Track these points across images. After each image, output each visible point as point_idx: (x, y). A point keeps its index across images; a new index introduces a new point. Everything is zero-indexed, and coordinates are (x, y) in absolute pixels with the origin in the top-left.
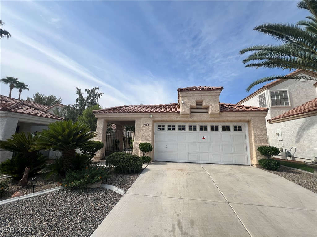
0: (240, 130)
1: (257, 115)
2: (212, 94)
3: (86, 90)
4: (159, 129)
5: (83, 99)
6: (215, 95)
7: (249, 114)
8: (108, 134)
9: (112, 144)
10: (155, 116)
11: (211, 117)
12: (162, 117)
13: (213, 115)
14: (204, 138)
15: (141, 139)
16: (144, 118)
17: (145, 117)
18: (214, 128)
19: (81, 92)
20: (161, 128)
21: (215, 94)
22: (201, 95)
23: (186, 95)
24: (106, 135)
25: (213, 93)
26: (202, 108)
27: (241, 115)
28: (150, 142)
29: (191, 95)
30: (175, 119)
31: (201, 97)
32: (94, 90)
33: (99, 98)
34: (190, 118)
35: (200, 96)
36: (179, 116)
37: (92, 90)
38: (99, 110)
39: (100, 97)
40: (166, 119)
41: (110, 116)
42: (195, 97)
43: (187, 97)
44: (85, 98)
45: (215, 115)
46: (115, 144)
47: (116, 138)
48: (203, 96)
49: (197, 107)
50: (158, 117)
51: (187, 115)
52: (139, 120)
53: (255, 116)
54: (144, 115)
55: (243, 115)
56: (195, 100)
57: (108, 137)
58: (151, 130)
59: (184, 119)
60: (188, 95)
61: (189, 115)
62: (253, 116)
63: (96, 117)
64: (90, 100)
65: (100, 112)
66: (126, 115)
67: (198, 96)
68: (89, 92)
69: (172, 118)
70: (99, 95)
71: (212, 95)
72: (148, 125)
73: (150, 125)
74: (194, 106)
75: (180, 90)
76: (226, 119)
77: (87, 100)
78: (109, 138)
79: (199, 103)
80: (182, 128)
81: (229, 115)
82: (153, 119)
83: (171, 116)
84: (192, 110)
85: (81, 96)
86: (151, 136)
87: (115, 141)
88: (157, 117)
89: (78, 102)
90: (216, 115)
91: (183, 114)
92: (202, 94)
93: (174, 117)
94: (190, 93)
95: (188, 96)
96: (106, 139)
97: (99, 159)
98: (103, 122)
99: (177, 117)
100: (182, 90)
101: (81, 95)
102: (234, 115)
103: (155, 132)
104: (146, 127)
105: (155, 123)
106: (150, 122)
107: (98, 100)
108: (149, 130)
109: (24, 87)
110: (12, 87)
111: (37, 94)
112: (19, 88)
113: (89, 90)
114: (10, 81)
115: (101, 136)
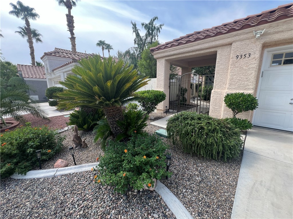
3: (143, 24)
4: (274, 62)
5: (141, 39)
8: (171, 81)
9: (178, 92)
15: (227, 86)
16: (238, 43)
17: (242, 40)
19: (138, 28)
20: (283, 59)
24: (169, 82)
28: (250, 92)
32: (151, 23)
33: (158, 33)
37: (149, 24)
38: (157, 47)
41: (172, 53)
44: (143, 37)
46: (181, 93)
47: (182, 86)
52: (226, 50)
54: (240, 34)
57: (171, 84)
63: (155, 57)
64: (149, 39)
65: (159, 49)
66: (198, 44)
68: (146, 26)
70: (159, 29)
72: (247, 56)
73: (252, 56)
77: (145, 40)
78: (173, 86)
82: (263, 41)
85: (138, 35)
87: (181, 89)
89: (136, 43)
96: (170, 87)
97: (162, 112)
98: (164, 64)
101: (138, 32)
103: (262, 70)
104: (242, 61)
105: (266, 50)
107: (158, 36)
108: (251, 66)
109: (110, 47)
110: (103, 49)
111: (119, 52)
112: (108, 49)
113: (147, 24)
114: (101, 43)
115: (162, 83)
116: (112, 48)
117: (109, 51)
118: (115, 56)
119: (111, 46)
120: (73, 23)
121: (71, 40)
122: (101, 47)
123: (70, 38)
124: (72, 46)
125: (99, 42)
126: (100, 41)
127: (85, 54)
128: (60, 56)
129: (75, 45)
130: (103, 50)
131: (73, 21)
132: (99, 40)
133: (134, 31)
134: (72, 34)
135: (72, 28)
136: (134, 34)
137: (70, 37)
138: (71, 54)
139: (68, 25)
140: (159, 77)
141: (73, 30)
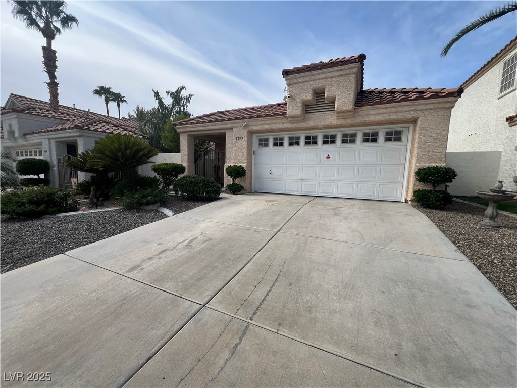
0: (398, 139)
1: (432, 106)
2: (342, 73)
3: (168, 93)
4: (260, 144)
5: (166, 107)
6: (348, 74)
7: (416, 105)
10: (250, 124)
11: (339, 118)
12: (260, 124)
13: (341, 114)
14: (328, 157)
15: (233, 161)
16: (236, 129)
17: (237, 127)
18: (349, 139)
19: (161, 97)
20: (264, 143)
21: (348, 71)
22: (322, 77)
23: (296, 81)
25: (344, 69)
26: (326, 102)
27: (397, 109)
28: (244, 165)
29: (305, 79)
30: (281, 126)
31: (320, 81)
32: (178, 92)
33: (188, 104)
34: (303, 123)
35: (319, 79)
36: (285, 122)
37: (176, 92)
39: (189, 101)
40: (267, 127)
41: (196, 129)
42: (312, 83)
43: (297, 85)
44: (168, 105)
45: (345, 114)
48: (324, 78)
49: (316, 102)
50: (255, 125)
51: (298, 119)
52: (230, 132)
53: (426, 109)
54: (236, 123)
55: (401, 109)
56: (311, 88)
58: (245, 146)
59: (293, 126)
60: (300, 80)
61: (300, 118)
62: (422, 110)
63: (178, 131)
64: (176, 108)
65: (181, 123)
66: (212, 126)
67: (315, 81)
68: (172, 95)
69: (275, 125)
70: (188, 99)
71: (341, 75)
72: (241, 138)
73: (244, 139)
74: (310, 101)
75: (286, 73)
76: (367, 119)
77: (172, 108)
79: (319, 94)
80: (295, 142)
81: (373, 112)
82: (248, 130)
83: (273, 122)
84: (308, 108)
85: (161, 103)
86: (245, 156)
88: (253, 125)
90: (348, 114)
91: (291, 117)
92: (324, 76)
93: (279, 124)
94: (302, 77)
95: (299, 83)
98: (187, 139)
99: (283, 123)
100: (289, 72)
101: (161, 100)
102: (384, 111)
103: (253, 149)
104: (240, 142)
105: (254, 136)
106: (244, 134)
107: (187, 106)
108: (244, 146)
109: (121, 99)
110: (107, 101)
111: (138, 108)
112: (116, 102)
113: (173, 93)
114: (103, 91)
115: (186, 158)
116: (125, 101)
117: (119, 106)
118: (131, 114)
119: (123, 96)
120: (55, 60)
121: (49, 86)
122: (103, 97)
123: (47, 83)
124: (51, 97)
125: (99, 89)
126: (102, 88)
127: (72, 108)
128: (38, 115)
129: (58, 94)
130: (107, 103)
131: (56, 57)
132: (101, 85)
133: (156, 99)
134: (52, 77)
135: (53, 69)
136: (157, 101)
137: (49, 81)
138: (48, 111)
139: (46, 63)
140: (183, 151)
141: (55, 71)
